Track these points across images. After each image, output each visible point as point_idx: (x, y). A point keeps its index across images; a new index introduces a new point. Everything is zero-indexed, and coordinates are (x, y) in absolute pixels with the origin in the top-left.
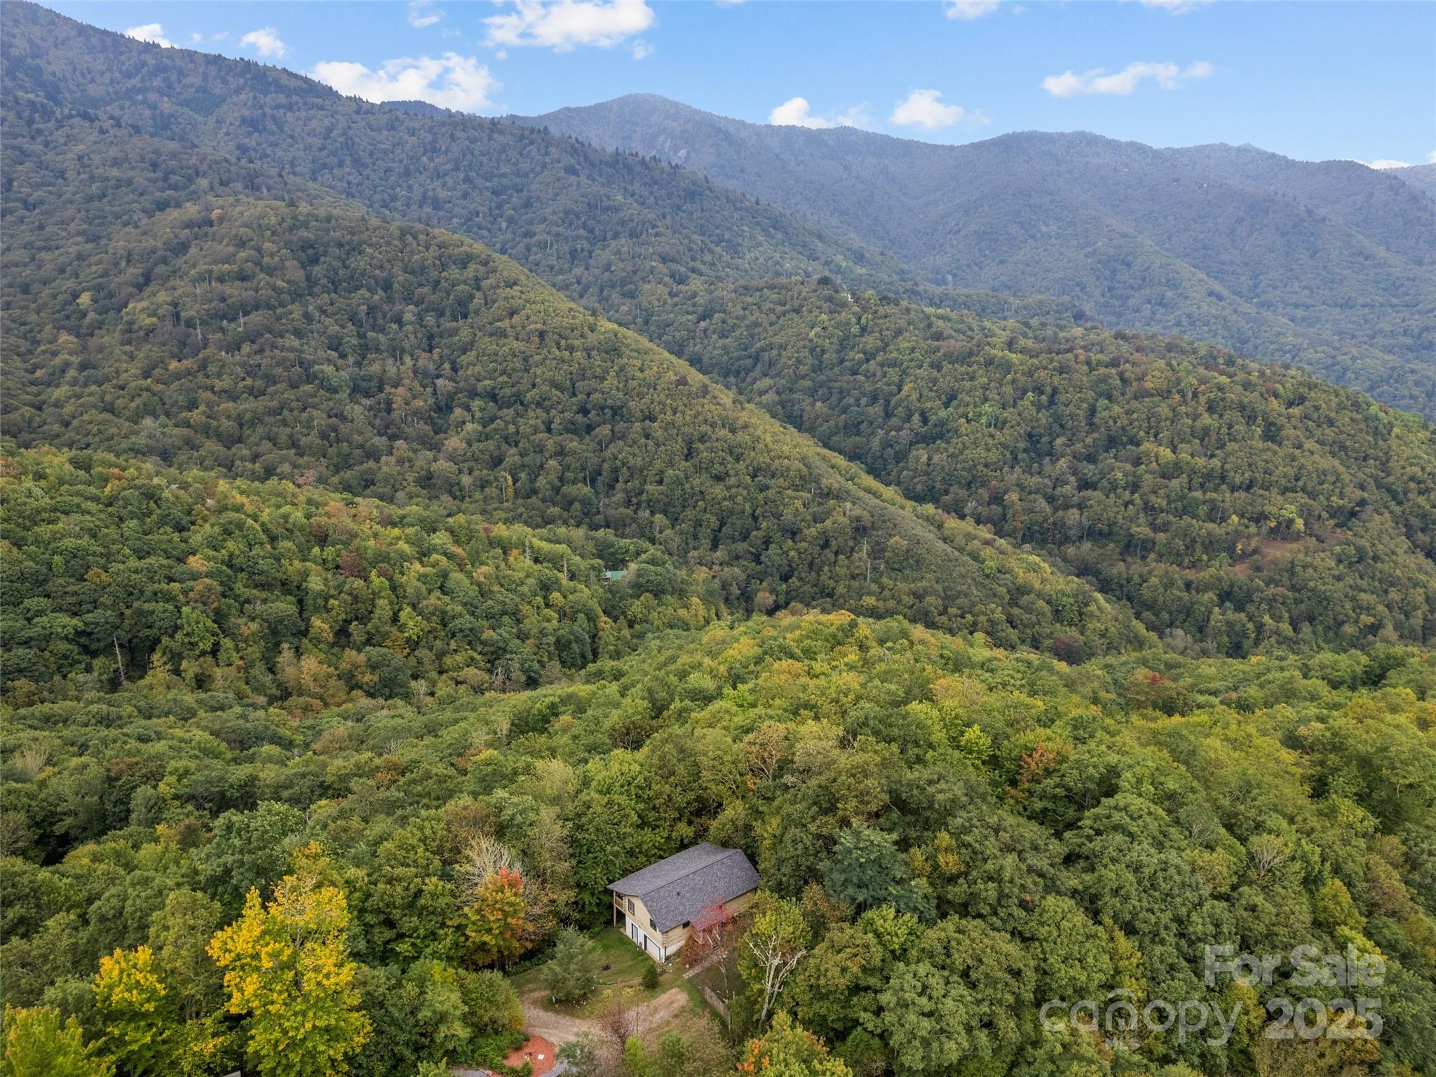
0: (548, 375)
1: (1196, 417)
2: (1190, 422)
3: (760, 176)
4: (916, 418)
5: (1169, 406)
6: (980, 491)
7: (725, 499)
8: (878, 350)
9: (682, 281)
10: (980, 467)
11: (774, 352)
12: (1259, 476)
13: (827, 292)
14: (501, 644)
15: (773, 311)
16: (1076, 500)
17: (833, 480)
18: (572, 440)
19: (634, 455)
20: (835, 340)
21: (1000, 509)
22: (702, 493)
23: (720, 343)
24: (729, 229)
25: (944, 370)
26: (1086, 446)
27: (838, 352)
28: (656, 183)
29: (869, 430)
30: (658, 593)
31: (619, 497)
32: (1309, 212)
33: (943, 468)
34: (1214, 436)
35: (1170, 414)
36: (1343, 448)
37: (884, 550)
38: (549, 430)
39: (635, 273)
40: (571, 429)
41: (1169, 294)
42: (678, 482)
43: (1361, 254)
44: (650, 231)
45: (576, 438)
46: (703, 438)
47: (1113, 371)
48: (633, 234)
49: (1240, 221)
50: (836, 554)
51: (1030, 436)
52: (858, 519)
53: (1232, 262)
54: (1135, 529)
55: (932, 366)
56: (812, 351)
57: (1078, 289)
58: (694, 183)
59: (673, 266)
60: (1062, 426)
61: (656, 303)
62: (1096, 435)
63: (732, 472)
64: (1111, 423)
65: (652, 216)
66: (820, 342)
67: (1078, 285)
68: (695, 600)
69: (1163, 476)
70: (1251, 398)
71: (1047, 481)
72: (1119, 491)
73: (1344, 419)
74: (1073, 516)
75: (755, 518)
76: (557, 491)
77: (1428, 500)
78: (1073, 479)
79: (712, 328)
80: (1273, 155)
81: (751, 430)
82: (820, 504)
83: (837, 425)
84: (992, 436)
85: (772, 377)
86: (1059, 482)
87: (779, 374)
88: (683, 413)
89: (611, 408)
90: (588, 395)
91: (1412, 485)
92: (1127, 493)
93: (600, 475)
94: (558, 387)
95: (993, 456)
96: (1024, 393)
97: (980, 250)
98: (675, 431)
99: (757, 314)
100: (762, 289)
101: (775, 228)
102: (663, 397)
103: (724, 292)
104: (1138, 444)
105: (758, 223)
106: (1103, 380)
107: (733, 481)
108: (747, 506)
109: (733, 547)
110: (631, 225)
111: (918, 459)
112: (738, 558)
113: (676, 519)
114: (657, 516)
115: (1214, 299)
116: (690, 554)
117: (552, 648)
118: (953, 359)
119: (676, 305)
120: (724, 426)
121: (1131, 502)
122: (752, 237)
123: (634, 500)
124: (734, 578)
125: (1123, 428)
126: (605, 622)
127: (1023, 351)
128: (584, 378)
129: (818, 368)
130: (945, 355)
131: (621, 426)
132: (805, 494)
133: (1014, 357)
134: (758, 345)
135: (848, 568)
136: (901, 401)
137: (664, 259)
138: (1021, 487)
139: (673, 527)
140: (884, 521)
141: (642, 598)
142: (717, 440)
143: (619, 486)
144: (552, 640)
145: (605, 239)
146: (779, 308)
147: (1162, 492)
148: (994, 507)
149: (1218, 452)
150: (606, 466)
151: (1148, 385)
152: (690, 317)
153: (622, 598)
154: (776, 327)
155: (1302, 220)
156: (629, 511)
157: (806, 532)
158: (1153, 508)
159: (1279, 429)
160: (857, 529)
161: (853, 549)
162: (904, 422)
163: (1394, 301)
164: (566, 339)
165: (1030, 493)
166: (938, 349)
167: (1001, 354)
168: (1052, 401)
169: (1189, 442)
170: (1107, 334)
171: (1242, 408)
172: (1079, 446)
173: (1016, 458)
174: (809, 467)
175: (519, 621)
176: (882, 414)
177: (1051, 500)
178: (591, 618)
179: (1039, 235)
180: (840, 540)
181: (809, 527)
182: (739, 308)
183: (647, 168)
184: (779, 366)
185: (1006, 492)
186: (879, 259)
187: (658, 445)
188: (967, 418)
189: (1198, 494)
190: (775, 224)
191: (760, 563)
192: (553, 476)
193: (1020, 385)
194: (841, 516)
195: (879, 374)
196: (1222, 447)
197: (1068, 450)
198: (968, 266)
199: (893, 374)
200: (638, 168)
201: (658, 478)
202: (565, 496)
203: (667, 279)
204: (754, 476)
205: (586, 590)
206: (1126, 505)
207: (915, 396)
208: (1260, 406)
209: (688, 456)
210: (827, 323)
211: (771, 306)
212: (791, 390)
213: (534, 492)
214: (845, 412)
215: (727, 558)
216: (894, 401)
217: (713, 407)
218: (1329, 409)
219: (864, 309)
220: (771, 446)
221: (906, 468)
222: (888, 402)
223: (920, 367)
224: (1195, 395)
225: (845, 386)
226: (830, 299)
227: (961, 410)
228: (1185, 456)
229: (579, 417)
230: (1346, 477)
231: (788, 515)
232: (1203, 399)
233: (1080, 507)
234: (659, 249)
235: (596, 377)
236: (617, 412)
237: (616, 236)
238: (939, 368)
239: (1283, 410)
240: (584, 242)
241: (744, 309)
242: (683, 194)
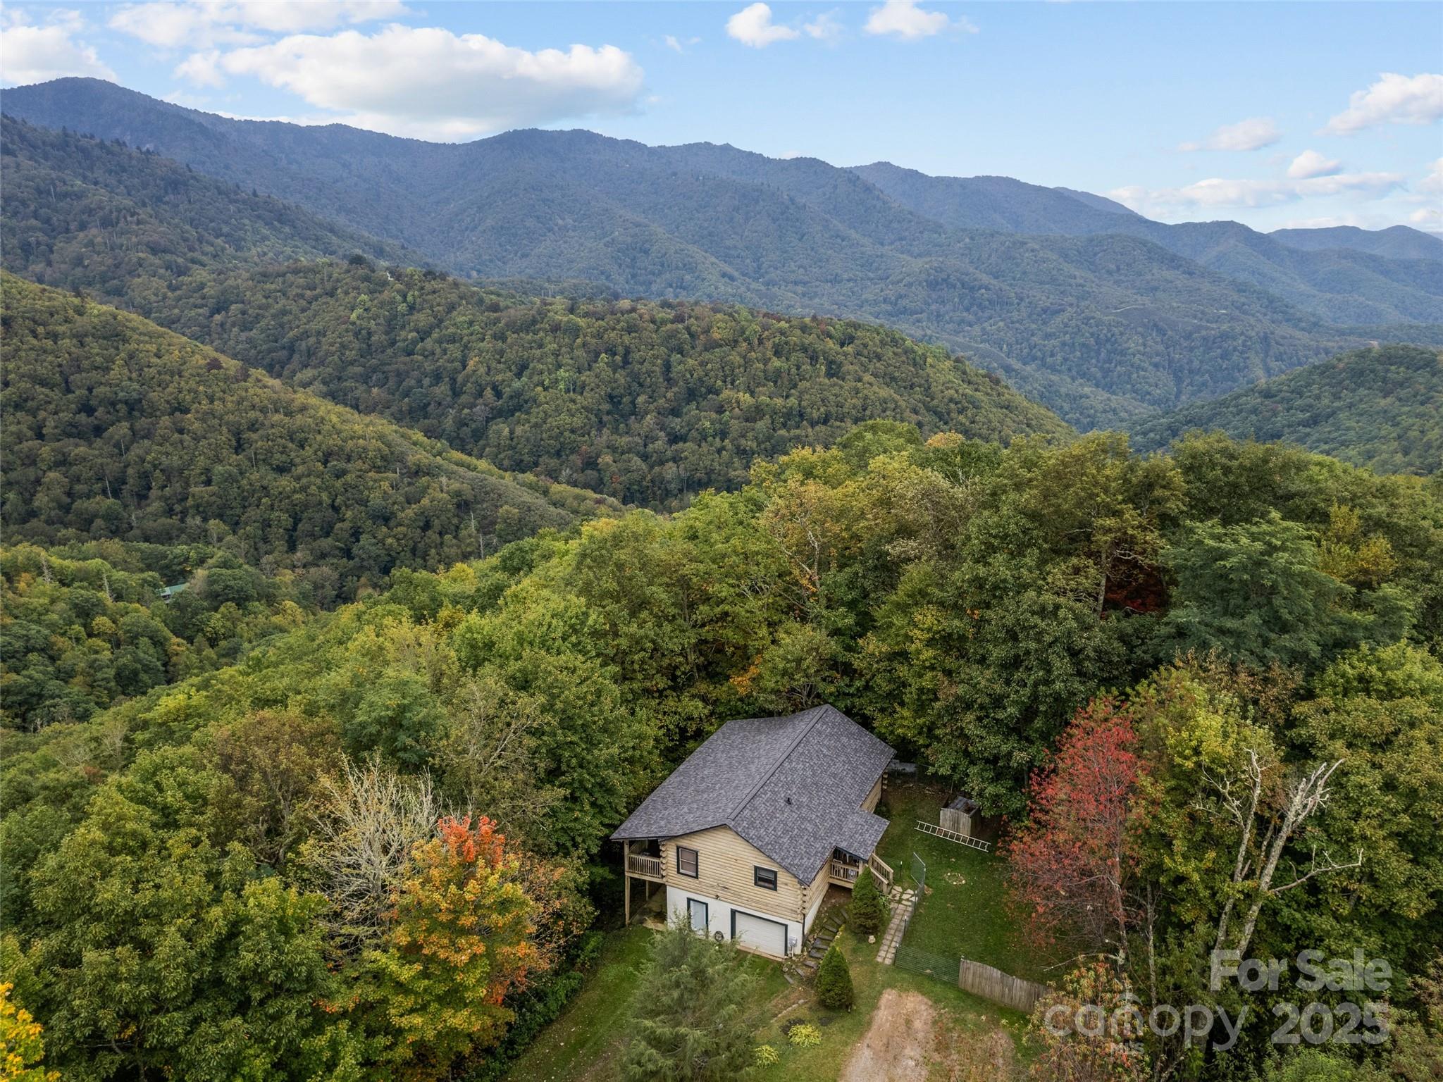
0: (25, 369)
1: (766, 361)
2: (761, 366)
3: (249, 173)
4: (488, 392)
5: (740, 354)
6: (572, 457)
7: (295, 491)
8: (432, 328)
9: (181, 272)
10: (567, 434)
11: (312, 340)
12: (833, 410)
13: (361, 272)
14: (33, 689)
15: (302, 296)
16: (669, 454)
17: (419, 457)
18: (77, 445)
19: (167, 454)
20: (381, 321)
21: (595, 473)
22: (264, 488)
23: (244, 336)
24: (226, 223)
25: (509, 340)
26: (668, 401)
27: (387, 333)
28: (124, 171)
29: (439, 411)
30: (242, 600)
31: (155, 506)
32: (792, 200)
33: (528, 440)
34: (786, 378)
35: (742, 361)
36: (893, 379)
37: (494, 523)
38: (40, 436)
39: (117, 266)
40: (72, 431)
41: (688, 277)
42: (231, 479)
43: (838, 236)
44: (129, 219)
45: (82, 442)
46: (253, 427)
47: (680, 326)
48: (106, 223)
49: (737, 209)
50: (441, 534)
51: (611, 397)
52: (458, 494)
53: (735, 247)
54: (732, 474)
55: (495, 337)
56: (357, 334)
57: (603, 277)
58: (174, 171)
59: (168, 257)
60: (641, 385)
61: (153, 298)
62: (675, 389)
63: (298, 460)
64: (688, 376)
65: (128, 202)
66: (365, 324)
67: (602, 273)
68: (289, 604)
69: (747, 420)
70: (809, 339)
71: (637, 439)
72: (710, 439)
73: (889, 353)
74: (670, 470)
75: (335, 509)
76: (67, 509)
77: (966, 417)
78: (662, 434)
79: (229, 320)
80: (751, 153)
81: (312, 412)
82: (409, 484)
83: (401, 411)
84: (574, 401)
85: (315, 367)
86: (649, 439)
87: (322, 363)
88: (223, 400)
89: (126, 403)
90: (90, 390)
91: (952, 406)
92: (718, 439)
93: (125, 483)
94: (43, 383)
95: (578, 421)
96: (597, 355)
97: (500, 245)
98: (216, 421)
99: (283, 302)
100: (284, 275)
101: (280, 221)
102: (192, 384)
103: (240, 279)
104: (717, 393)
105: (259, 217)
106: (672, 335)
107: (300, 470)
108: (325, 496)
109: (316, 544)
110: (101, 214)
111: (499, 433)
112: (323, 556)
113: (237, 523)
114: (212, 522)
115: (726, 279)
116: (264, 560)
117: (113, 684)
118: (518, 328)
119: (179, 299)
120: (277, 411)
121: (723, 448)
122: (256, 231)
123: (178, 508)
124: (325, 579)
125: (700, 380)
126: (176, 643)
127: (586, 315)
128: (79, 369)
129: (367, 352)
130: (507, 325)
131: (142, 423)
132: (390, 475)
133: (581, 322)
134: (291, 334)
135: (459, 547)
136: (468, 376)
137: (154, 250)
138: (613, 449)
139: (235, 533)
140: (487, 493)
141: (222, 609)
142: (273, 426)
143: (154, 493)
144: (111, 673)
145: (67, 231)
146: (308, 293)
147: (750, 435)
148: (589, 472)
149: (793, 391)
150: (130, 471)
151: (716, 336)
152: (201, 311)
153: (195, 614)
154: (310, 313)
155: (788, 208)
156: (175, 520)
157: (401, 515)
158: (744, 452)
159: (840, 365)
160: (458, 506)
161: (457, 527)
162: (476, 399)
163: (871, 275)
164: (44, 324)
165: (623, 453)
166: (498, 320)
167: (565, 319)
168: (626, 362)
169: (764, 385)
170: (653, 304)
171: (804, 349)
172: (662, 401)
173: (601, 421)
174: (389, 446)
175: (53, 659)
176: (450, 393)
177: (645, 457)
178: (158, 642)
179: (556, 228)
180: (443, 518)
181: (403, 509)
182: (259, 296)
183: (109, 152)
184: (320, 354)
185: (598, 456)
186: (401, 253)
187: (197, 439)
188: (543, 385)
189: (783, 432)
190: (280, 217)
191: (353, 558)
192: (58, 491)
193: (592, 348)
194: (439, 492)
195: (438, 351)
196: (795, 386)
197: (652, 407)
198: (491, 261)
199: (454, 350)
200: (97, 152)
201: (203, 478)
202: (79, 514)
203: (162, 271)
204: (325, 463)
205: (143, 609)
206: (719, 451)
207: (482, 370)
208: (819, 347)
209: (238, 449)
210: (368, 304)
211: (299, 291)
212: (339, 379)
213: (33, 514)
214: (407, 396)
215: (310, 558)
216: (460, 378)
217: (259, 391)
218: (875, 345)
219: (409, 286)
220: (339, 426)
221: (488, 445)
222: (454, 380)
223: (483, 340)
224: (761, 342)
225: (402, 367)
226: (367, 279)
227: (536, 378)
228: (764, 399)
229: (82, 418)
230: (903, 404)
231: (376, 499)
232: (769, 344)
233: (675, 460)
234: (145, 239)
235: (97, 368)
236: (134, 407)
237: (83, 227)
238: (503, 338)
239: (837, 347)
240: (39, 234)
241: (267, 297)
242: (162, 184)
